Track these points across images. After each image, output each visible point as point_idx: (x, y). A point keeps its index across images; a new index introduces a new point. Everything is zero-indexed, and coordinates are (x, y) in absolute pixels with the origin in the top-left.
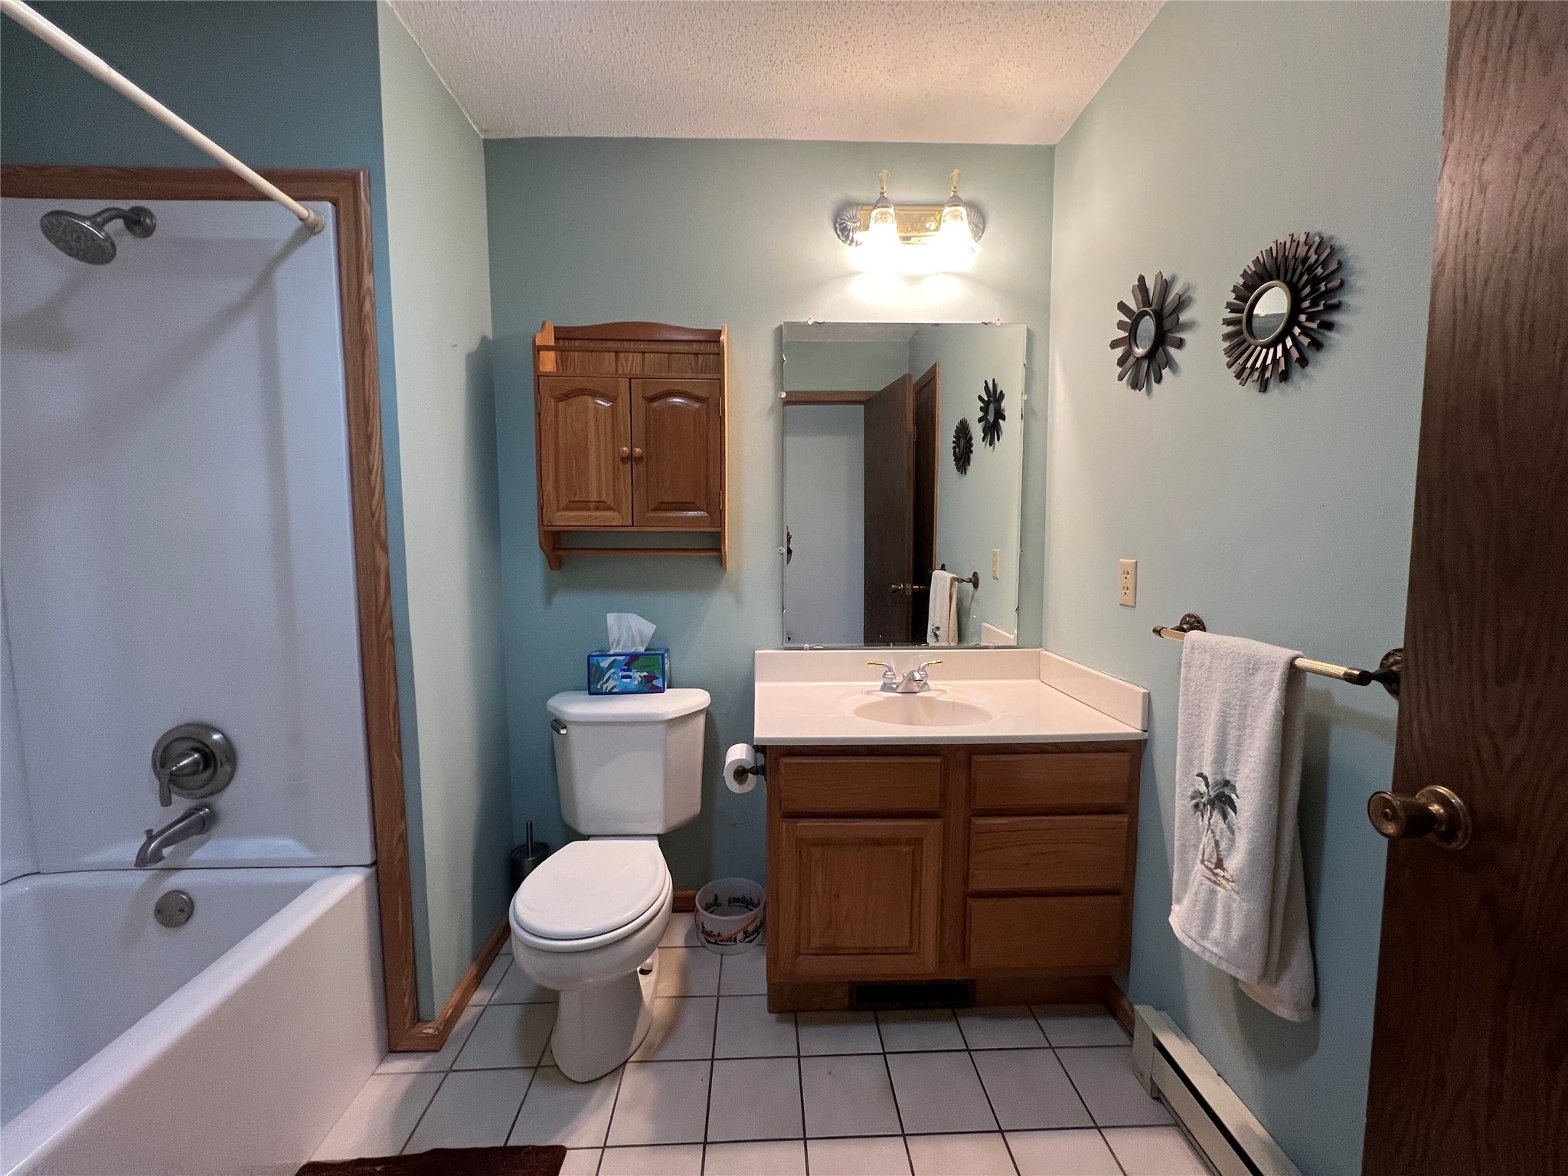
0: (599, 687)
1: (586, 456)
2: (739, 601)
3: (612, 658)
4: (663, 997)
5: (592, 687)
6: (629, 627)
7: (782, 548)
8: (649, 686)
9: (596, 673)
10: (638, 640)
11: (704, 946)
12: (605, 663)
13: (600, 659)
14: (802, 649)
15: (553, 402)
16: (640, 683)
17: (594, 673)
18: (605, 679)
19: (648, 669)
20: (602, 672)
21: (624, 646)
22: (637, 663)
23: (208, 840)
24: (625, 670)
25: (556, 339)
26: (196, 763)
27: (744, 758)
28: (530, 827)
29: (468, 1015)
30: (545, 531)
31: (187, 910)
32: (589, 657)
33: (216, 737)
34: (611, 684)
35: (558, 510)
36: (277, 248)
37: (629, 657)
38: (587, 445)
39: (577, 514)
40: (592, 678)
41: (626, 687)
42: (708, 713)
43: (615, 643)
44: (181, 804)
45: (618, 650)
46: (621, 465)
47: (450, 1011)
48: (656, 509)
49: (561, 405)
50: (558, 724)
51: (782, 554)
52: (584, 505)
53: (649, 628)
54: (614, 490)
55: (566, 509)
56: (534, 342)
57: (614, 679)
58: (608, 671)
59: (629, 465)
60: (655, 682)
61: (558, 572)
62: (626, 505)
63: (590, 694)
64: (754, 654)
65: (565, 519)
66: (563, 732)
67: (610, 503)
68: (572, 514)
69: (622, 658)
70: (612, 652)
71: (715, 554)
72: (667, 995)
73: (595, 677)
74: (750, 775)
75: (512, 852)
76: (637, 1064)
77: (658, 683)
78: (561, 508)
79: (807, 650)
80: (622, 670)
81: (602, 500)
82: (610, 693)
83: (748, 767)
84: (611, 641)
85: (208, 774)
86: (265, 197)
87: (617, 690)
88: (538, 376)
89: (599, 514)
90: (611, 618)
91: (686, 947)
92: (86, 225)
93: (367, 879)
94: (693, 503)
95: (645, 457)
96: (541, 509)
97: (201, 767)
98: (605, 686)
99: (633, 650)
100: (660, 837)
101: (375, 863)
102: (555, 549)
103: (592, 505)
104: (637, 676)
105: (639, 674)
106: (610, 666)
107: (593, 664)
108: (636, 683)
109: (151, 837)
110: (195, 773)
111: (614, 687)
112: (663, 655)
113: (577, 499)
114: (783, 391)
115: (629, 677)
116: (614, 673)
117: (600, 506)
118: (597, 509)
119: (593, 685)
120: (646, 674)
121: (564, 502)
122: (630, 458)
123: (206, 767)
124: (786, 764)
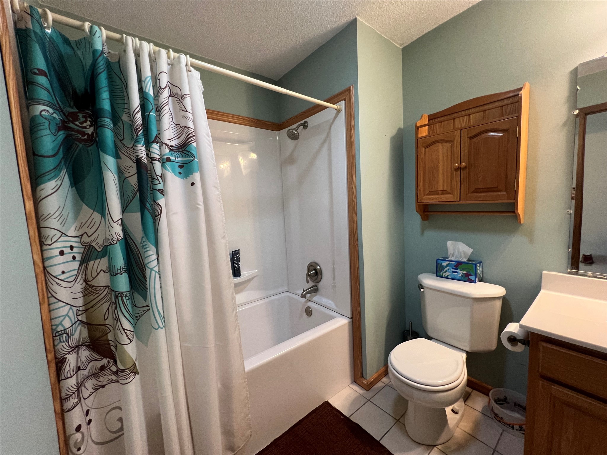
0: (441, 274)
1: (437, 171)
2: (531, 240)
3: (448, 262)
4: (462, 429)
5: (438, 273)
6: (459, 248)
7: (569, 210)
8: (467, 278)
9: (440, 268)
10: (463, 255)
11: (493, 419)
12: (445, 264)
13: (442, 261)
14: (586, 276)
15: (423, 149)
16: (462, 276)
17: (439, 268)
18: (444, 271)
19: (467, 270)
20: (443, 268)
21: (456, 257)
22: (460, 266)
23: (316, 295)
24: (454, 269)
25: (429, 120)
26: (314, 273)
27: (516, 332)
28: (411, 324)
29: (379, 385)
30: (418, 205)
31: (311, 312)
32: (438, 260)
33: (318, 267)
34: (447, 274)
35: (424, 195)
36: (331, 121)
37: (457, 263)
38: (438, 165)
39: (432, 197)
40: (438, 270)
41: (454, 276)
42: (504, 299)
43: (451, 255)
44: (311, 284)
45: (453, 259)
46: (455, 172)
47: (373, 379)
48: (474, 192)
49: (427, 149)
50: (421, 286)
51: (570, 214)
52: (436, 192)
53: (469, 251)
54: (451, 184)
55: (428, 195)
56: (416, 125)
57: (449, 272)
58: (446, 268)
59: (459, 172)
60: (470, 277)
61: (427, 221)
62: (457, 192)
63: (437, 276)
64: (542, 273)
65: (428, 199)
66: (422, 290)
67: (449, 191)
68: (430, 197)
69: (453, 263)
70: (449, 259)
71: (512, 214)
72: (464, 430)
73: (439, 269)
74: (519, 344)
75: (404, 331)
76: (439, 450)
77: (473, 278)
78: (426, 193)
79: (590, 277)
80: (453, 268)
81: (445, 189)
82: (447, 278)
83: (518, 338)
84: (449, 254)
85: (316, 277)
86: (326, 107)
87: (450, 277)
88: (417, 139)
89: (442, 196)
90: (449, 243)
91: (482, 413)
92: (294, 131)
93: (349, 323)
94: (497, 187)
95: (468, 167)
96: (417, 195)
97: (315, 275)
98: (444, 274)
99: (460, 260)
100: (467, 353)
101: (352, 318)
102: (424, 211)
103: (440, 192)
104: (461, 273)
105: (462, 272)
106: (447, 265)
107: (439, 264)
108: (460, 275)
109: (304, 291)
110: (314, 276)
111: (449, 275)
112: (476, 265)
113: (433, 190)
114: (576, 109)
115: (457, 272)
116: (449, 269)
117: (444, 192)
118: (442, 194)
119: (439, 272)
120: (465, 272)
121: (427, 192)
122: (459, 169)
123: (316, 275)
124: (544, 347)
